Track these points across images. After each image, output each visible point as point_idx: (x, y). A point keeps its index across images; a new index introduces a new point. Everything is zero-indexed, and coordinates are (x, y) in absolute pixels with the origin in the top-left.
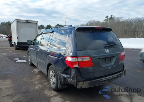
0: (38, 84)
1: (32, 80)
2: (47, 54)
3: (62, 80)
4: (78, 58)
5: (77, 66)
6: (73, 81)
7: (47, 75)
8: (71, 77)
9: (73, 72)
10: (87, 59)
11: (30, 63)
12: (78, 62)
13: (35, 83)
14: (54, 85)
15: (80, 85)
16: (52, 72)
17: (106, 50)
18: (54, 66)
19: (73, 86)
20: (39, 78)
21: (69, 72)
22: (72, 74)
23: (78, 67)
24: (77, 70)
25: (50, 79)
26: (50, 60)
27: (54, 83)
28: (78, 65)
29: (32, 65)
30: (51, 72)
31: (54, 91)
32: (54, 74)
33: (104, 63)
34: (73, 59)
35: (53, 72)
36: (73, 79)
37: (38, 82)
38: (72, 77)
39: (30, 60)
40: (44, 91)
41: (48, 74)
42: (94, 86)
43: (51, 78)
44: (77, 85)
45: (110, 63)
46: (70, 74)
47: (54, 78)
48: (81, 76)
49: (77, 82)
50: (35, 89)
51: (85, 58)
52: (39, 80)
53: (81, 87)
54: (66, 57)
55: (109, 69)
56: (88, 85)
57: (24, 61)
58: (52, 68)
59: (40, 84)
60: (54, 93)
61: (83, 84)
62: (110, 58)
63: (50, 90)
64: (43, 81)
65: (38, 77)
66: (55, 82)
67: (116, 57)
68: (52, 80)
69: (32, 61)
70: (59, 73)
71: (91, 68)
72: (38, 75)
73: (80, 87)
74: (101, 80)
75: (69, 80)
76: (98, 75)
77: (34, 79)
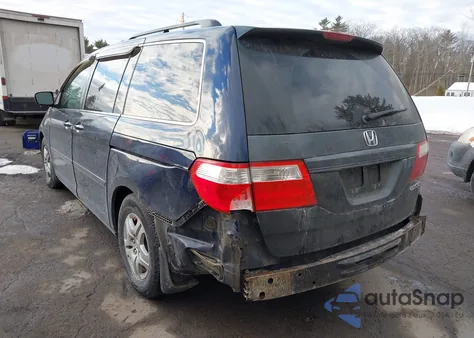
0: (78, 266)
1: (51, 251)
2: (111, 147)
3: (178, 260)
4: (254, 169)
5: (245, 204)
6: (228, 268)
7: (114, 232)
8: (215, 249)
9: (227, 231)
10: (291, 174)
11: (49, 179)
12: (253, 186)
13: (66, 261)
14: (143, 276)
15: (259, 287)
16: (135, 222)
17: (365, 133)
18: (142, 197)
19: (226, 288)
20: (83, 241)
21: (208, 228)
22: (223, 240)
23: (250, 208)
24: (246, 222)
25: (127, 250)
26: (123, 174)
27: (143, 269)
28: (250, 200)
29: (58, 186)
30: (129, 222)
31: (141, 300)
32: (142, 230)
33: (357, 190)
34: (230, 174)
35: (139, 222)
36: (224, 261)
37: (77, 258)
38: (221, 249)
39: (48, 167)
40: (102, 301)
41: (116, 229)
42: (314, 287)
43: (131, 247)
44: (242, 286)
45: (379, 188)
46: (214, 237)
47: (142, 247)
48: (263, 245)
49: (243, 273)
50: (64, 289)
51: (282, 168)
52: (81, 247)
53: (262, 294)
54: (194, 165)
55: (375, 216)
56: (292, 284)
57: (29, 168)
58: (131, 204)
59: (86, 266)
60: (145, 309)
61: (271, 281)
62: (379, 169)
63: (124, 295)
64: (98, 253)
65: (81, 234)
66: (147, 264)
67: (400, 163)
68: (134, 256)
69: (58, 173)
70: (162, 232)
71: (305, 213)
72: (81, 226)
73: (257, 296)
74: (345, 262)
75: (210, 261)
76: (330, 239)
77: (60, 245)
